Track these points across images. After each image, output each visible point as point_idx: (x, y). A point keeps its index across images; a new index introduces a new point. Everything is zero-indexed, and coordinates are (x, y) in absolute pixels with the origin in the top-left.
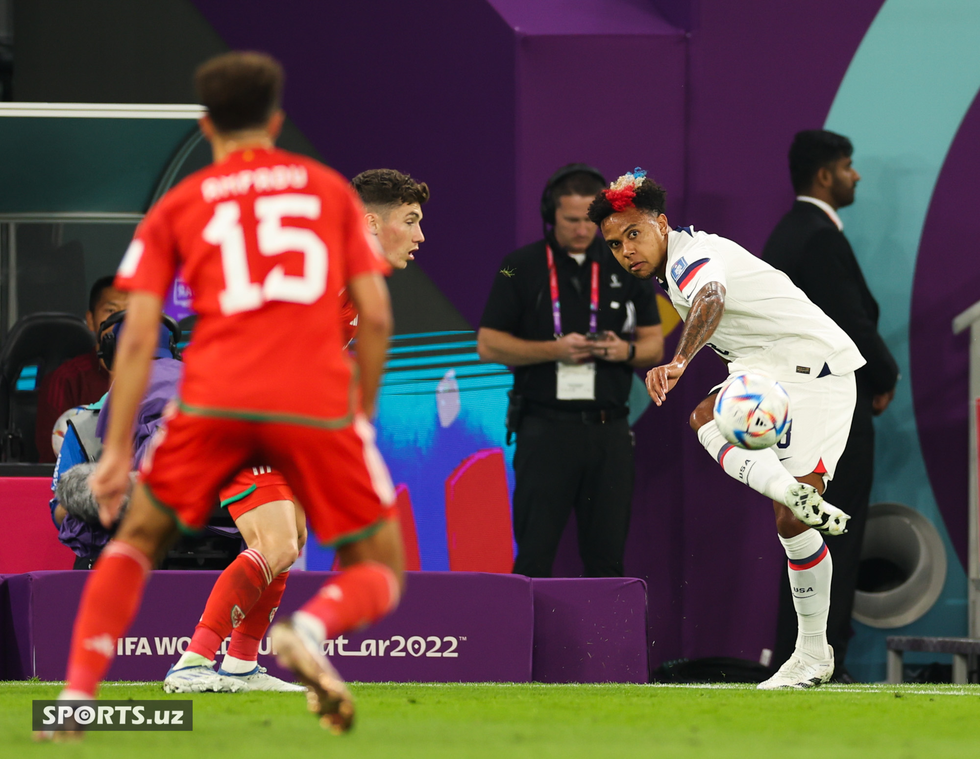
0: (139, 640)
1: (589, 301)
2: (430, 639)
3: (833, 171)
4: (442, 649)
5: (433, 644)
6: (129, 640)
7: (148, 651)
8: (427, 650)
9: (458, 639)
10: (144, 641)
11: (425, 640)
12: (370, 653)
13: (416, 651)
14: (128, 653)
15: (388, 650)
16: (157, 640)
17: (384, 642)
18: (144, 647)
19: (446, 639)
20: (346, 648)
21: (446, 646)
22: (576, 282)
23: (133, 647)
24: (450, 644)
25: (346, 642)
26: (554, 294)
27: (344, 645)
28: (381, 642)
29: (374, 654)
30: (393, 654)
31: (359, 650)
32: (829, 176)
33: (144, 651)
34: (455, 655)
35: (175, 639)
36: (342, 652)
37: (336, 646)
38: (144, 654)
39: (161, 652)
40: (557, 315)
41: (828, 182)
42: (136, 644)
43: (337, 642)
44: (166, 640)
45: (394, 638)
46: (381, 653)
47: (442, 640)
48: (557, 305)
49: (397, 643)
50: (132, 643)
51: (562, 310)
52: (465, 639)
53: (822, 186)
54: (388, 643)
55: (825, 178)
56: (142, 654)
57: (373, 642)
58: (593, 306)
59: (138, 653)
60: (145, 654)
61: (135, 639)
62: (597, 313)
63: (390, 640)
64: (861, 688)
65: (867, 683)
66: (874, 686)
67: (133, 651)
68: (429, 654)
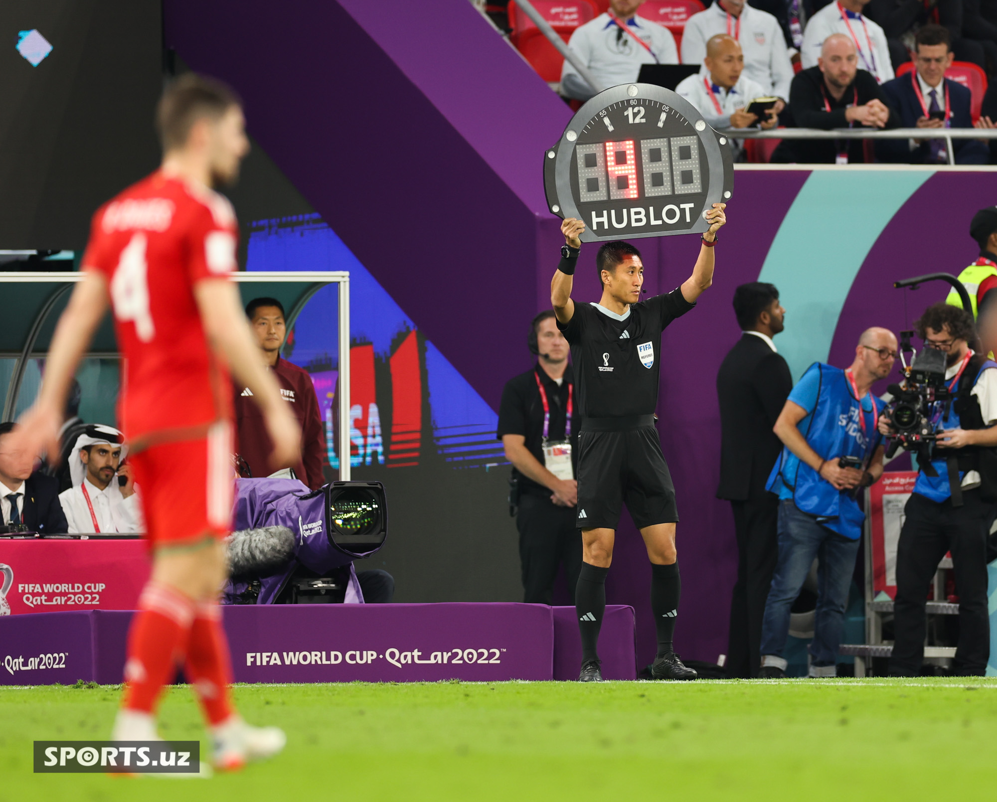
0: (272, 654)
1: (566, 411)
2: (480, 651)
3: (769, 312)
4: (488, 658)
5: (482, 654)
6: (265, 655)
7: (279, 662)
8: (478, 658)
9: (500, 651)
10: (275, 655)
11: (477, 651)
12: (437, 661)
13: (470, 660)
14: (264, 663)
15: (450, 659)
16: (285, 654)
17: (447, 653)
18: (275, 660)
19: (491, 651)
20: (420, 658)
21: (491, 656)
22: (556, 399)
23: (268, 659)
24: (494, 654)
25: (420, 654)
26: (546, 408)
27: (418, 656)
28: (445, 653)
29: (440, 662)
30: (454, 662)
31: (429, 659)
32: (768, 316)
33: (275, 662)
34: (498, 662)
35: (297, 653)
36: (417, 661)
37: (413, 657)
38: (275, 664)
39: (287, 662)
40: (546, 423)
41: (767, 321)
42: (270, 657)
43: (413, 654)
44: (291, 654)
45: (454, 651)
46: (445, 662)
47: (488, 651)
48: (548, 416)
49: (457, 654)
50: (267, 657)
51: (550, 420)
52: (505, 650)
53: (764, 324)
54: (450, 654)
55: (765, 317)
56: (274, 664)
57: (439, 654)
58: (569, 415)
59: (271, 663)
60: (277, 664)
61: (269, 654)
62: (571, 420)
63: (451, 652)
64: (788, 682)
65: (793, 677)
66: (798, 680)
67: (268, 662)
68: (479, 662)
